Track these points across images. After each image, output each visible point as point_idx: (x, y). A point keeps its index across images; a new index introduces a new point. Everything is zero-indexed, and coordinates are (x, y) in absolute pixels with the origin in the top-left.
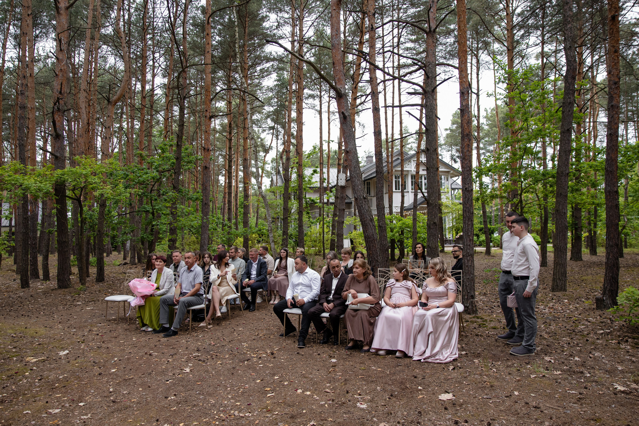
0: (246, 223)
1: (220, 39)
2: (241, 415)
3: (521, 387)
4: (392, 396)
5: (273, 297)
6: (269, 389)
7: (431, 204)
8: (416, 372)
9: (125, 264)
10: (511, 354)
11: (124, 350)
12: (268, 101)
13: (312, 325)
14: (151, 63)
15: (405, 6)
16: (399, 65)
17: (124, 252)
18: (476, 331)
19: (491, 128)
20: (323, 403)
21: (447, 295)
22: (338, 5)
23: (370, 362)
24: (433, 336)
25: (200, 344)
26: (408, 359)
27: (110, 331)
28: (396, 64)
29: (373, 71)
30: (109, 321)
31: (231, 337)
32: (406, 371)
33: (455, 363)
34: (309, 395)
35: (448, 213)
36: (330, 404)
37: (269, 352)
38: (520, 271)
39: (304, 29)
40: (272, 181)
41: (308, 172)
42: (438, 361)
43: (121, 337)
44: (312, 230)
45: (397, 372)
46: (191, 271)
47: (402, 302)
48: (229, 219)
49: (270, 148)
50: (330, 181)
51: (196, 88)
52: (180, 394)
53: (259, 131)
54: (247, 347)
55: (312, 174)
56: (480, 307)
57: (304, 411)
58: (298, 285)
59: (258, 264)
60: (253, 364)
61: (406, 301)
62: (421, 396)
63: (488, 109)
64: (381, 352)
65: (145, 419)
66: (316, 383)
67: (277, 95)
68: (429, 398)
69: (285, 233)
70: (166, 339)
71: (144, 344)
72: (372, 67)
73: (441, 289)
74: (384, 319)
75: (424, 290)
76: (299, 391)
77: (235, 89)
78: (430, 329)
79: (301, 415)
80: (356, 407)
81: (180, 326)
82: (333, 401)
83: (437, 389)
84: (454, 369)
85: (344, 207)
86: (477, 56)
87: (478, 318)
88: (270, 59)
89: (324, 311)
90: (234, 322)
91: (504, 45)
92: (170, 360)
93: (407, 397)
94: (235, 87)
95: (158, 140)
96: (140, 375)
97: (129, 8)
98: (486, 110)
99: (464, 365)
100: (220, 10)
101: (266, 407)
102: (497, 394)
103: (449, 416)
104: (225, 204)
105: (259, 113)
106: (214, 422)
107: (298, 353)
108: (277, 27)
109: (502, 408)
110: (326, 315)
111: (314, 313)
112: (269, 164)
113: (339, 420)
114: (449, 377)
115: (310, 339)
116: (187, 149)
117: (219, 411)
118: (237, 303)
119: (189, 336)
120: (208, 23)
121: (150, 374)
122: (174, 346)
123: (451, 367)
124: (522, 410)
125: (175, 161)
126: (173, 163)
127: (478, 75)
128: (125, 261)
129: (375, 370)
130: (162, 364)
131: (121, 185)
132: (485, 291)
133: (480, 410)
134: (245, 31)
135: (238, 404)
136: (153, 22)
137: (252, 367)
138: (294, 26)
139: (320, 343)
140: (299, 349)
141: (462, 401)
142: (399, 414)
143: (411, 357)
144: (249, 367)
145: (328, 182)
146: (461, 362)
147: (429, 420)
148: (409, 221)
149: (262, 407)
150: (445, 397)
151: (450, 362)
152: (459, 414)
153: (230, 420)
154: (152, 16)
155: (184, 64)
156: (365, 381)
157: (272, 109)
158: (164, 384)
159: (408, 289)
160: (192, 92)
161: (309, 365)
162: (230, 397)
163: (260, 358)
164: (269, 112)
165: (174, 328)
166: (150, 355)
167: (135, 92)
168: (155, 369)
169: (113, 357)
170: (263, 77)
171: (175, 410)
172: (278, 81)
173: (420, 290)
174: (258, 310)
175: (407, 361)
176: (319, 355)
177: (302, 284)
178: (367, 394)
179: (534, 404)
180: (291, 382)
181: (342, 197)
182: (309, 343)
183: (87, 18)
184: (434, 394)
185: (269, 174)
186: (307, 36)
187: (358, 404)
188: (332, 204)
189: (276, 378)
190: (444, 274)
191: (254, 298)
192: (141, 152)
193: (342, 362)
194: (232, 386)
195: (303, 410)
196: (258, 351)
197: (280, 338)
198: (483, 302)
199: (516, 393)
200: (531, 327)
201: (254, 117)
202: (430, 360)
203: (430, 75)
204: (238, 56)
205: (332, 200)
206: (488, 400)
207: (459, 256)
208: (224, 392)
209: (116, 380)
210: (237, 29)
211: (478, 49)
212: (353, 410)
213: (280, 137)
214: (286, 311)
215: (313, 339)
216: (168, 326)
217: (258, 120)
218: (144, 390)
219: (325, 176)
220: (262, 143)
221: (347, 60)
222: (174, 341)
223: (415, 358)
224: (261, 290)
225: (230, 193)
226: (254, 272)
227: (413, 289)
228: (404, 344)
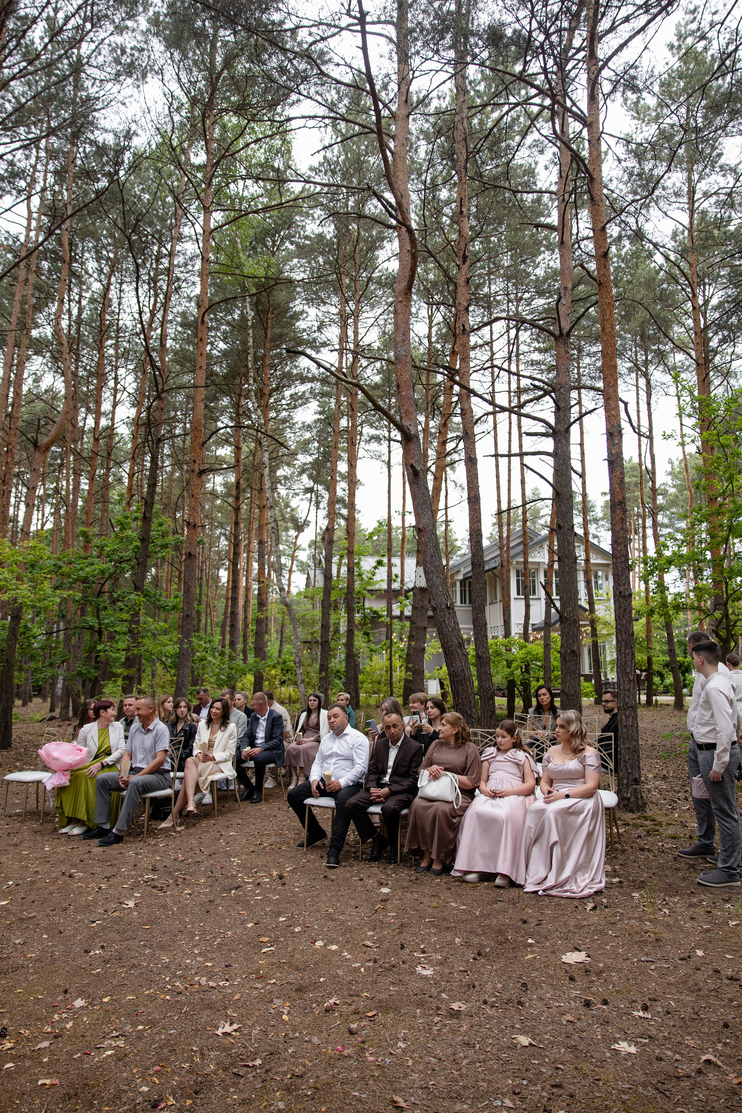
0: (260, 651)
1: (225, 346)
2: (211, 984)
3: (710, 942)
4: (479, 954)
5: (295, 778)
6: (266, 939)
7: (567, 619)
8: (527, 913)
9: (52, 718)
10: (699, 883)
11: (27, 867)
12: (304, 446)
13: (352, 826)
14: (111, 383)
15: (527, 295)
16: (518, 388)
17: (52, 699)
18: (641, 843)
19: (680, 491)
20: (357, 965)
21: (584, 777)
22: (406, 294)
23: (448, 894)
24: (559, 850)
25: (158, 858)
26: (516, 890)
27: (9, 834)
28: (514, 386)
29: (465, 398)
30: (10, 816)
31: (213, 847)
32: (510, 911)
33: (598, 898)
34: (335, 951)
35: (608, 635)
36: (369, 967)
37: (275, 873)
38: (703, 735)
39: (360, 331)
40: (308, 578)
41: (367, 563)
42: (568, 894)
43: (26, 844)
44: (373, 664)
45: (494, 913)
46: (149, 731)
47: (506, 787)
48: (233, 644)
49: (306, 523)
50: (406, 580)
51: (185, 424)
52: (112, 946)
53: (287, 495)
54: (238, 865)
55: (375, 568)
56: (653, 800)
57: (322, 980)
58: (331, 756)
59: (267, 720)
60: (245, 895)
61: (515, 786)
62: (530, 956)
63: (674, 460)
64: (471, 877)
65: (44, 989)
66: (350, 930)
67: (319, 436)
68: (544, 959)
69: (324, 667)
70: (101, 849)
71: (62, 858)
72: (464, 391)
73: (573, 764)
74: (475, 818)
75: (544, 768)
76: (319, 944)
77: (248, 427)
78: (554, 837)
79: (316, 986)
80: (414, 973)
81: (129, 827)
82: (375, 961)
83: (561, 945)
84: (594, 908)
85: (425, 624)
86: (646, 375)
87: (646, 818)
88: (307, 377)
89: (373, 803)
90: (222, 821)
91: (692, 358)
92: (103, 886)
93: (506, 957)
94: (248, 423)
95: (117, 510)
96: (48, 911)
97: (80, 299)
98: (670, 462)
99: (613, 902)
100: (226, 301)
101: (257, 971)
102: (665, 954)
103: (575, 993)
104: (226, 618)
105: (288, 465)
106: (162, 996)
107: (325, 877)
108: (319, 329)
109: (672, 979)
110: (376, 809)
111: (355, 806)
112: (304, 550)
113: (381, 996)
114: (585, 923)
115: (349, 852)
116: (161, 525)
117: (175, 976)
118: (232, 787)
119: (141, 844)
120: (203, 321)
121: (66, 909)
122: (113, 862)
123: (590, 906)
124: (706, 983)
125: (139, 544)
126: (137, 547)
127: (649, 404)
128: (53, 714)
129: (457, 908)
130: (89, 893)
131: (47, 584)
132: (665, 772)
133: (631, 982)
134: (266, 333)
135: (210, 964)
136: (118, 320)
137: (242, 901)
138: (344, 327)
139: (366, 859)
140: (327, 870)
141: (601, 965)
142: (489, 987)
143: (522, 887)
144: (237, 900)
145: (402, 580)
146: (609, 897)
147: (541, 999)
148: (537, 648)
149: (250, 971)
150: (572, 958)
151: (590, 896)
152: (594, 989)
153: (191, 993)
154: (117, 311)
155: (160, 387)
156: (435, 927)
157: (309, 459)
158: (87, 927)
159: (518, 765)
160: (178, 431)
161: (341, 899)
162: (196, 952)
163: (259, 884)
164: (305, 464)
165: (117, 830)
166: (71, 876)
167: (83, 432)
168: (75, 901)
169: (7, 879)
170: (295, 407)
171: (98, 973)
172: (320, 413)
173: (539, 766)
174: (266, 800)
175: (514, 892)
176: (361, 880)
177: (337, 755)
178: (436, 951)
179: (729, 972)
180: (306, 928)
181: (422, 607)
182: (346, 859)
183: (10, 314)
184: (554, 952)
185: (303, 568)
186: (366, 341)
187: (419, 969)
188: (408, 618)
189: (281, 919)
190: (582, 740)
191: (260, 781)
192: (85, 529)
193: (400, 893)
194: (203, 932)
195: (320, 977)
196: (256, 872)
197: (297, 850)
198: (660, 792)
199: (700, 953)
200: (730, 835)
201: (280, 473)
202: (553, 892)
203: (562, 405)
204: (252, 374)
205: (408, 613)
206: (648, 964)
207: (613, 710)
208: (187, 944)
209: (6, 919)
210: (250, 332)
211: (646, 363)
212: (408, 978)
213: (322, 506)
214: (309, 801)
215: (355, 853)
216: (107, 826)
217: (286, 478)
218: (51, 937)
219: (396, 570)
220: (292, 516)
221: (432, 381)
222: (114, 852)
223: (529, 888)
224: (272, 765)
225: (234, 599)
226: (261, 734)
227: (527, 765)
228: (508, 862)
